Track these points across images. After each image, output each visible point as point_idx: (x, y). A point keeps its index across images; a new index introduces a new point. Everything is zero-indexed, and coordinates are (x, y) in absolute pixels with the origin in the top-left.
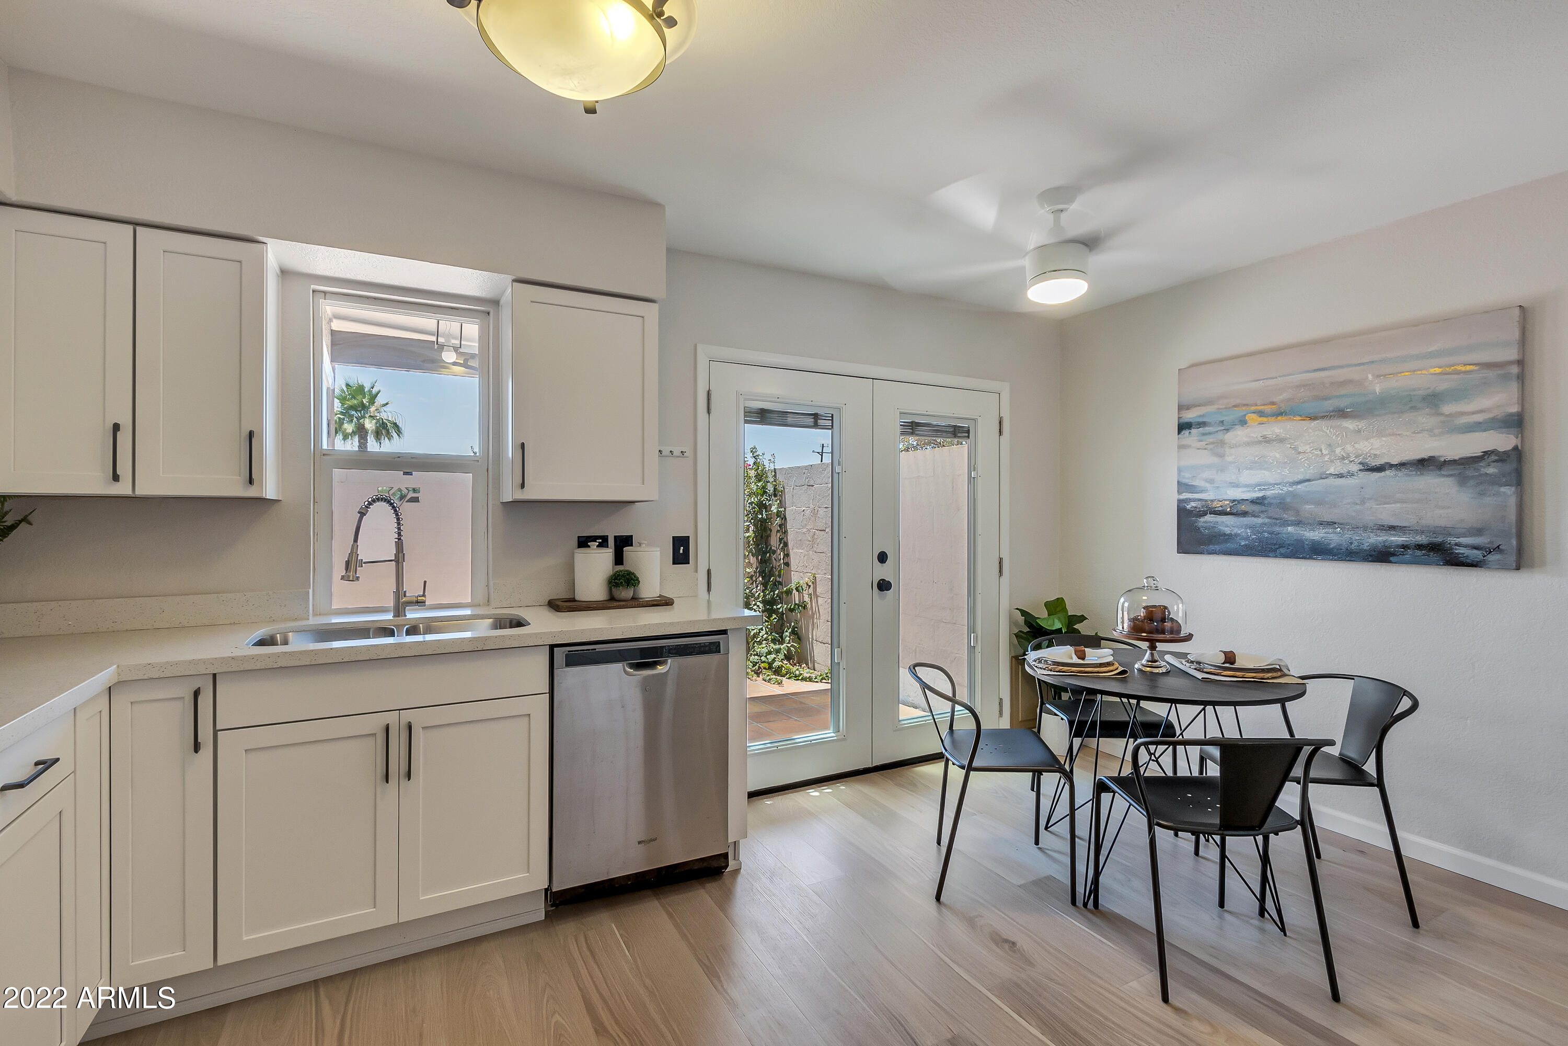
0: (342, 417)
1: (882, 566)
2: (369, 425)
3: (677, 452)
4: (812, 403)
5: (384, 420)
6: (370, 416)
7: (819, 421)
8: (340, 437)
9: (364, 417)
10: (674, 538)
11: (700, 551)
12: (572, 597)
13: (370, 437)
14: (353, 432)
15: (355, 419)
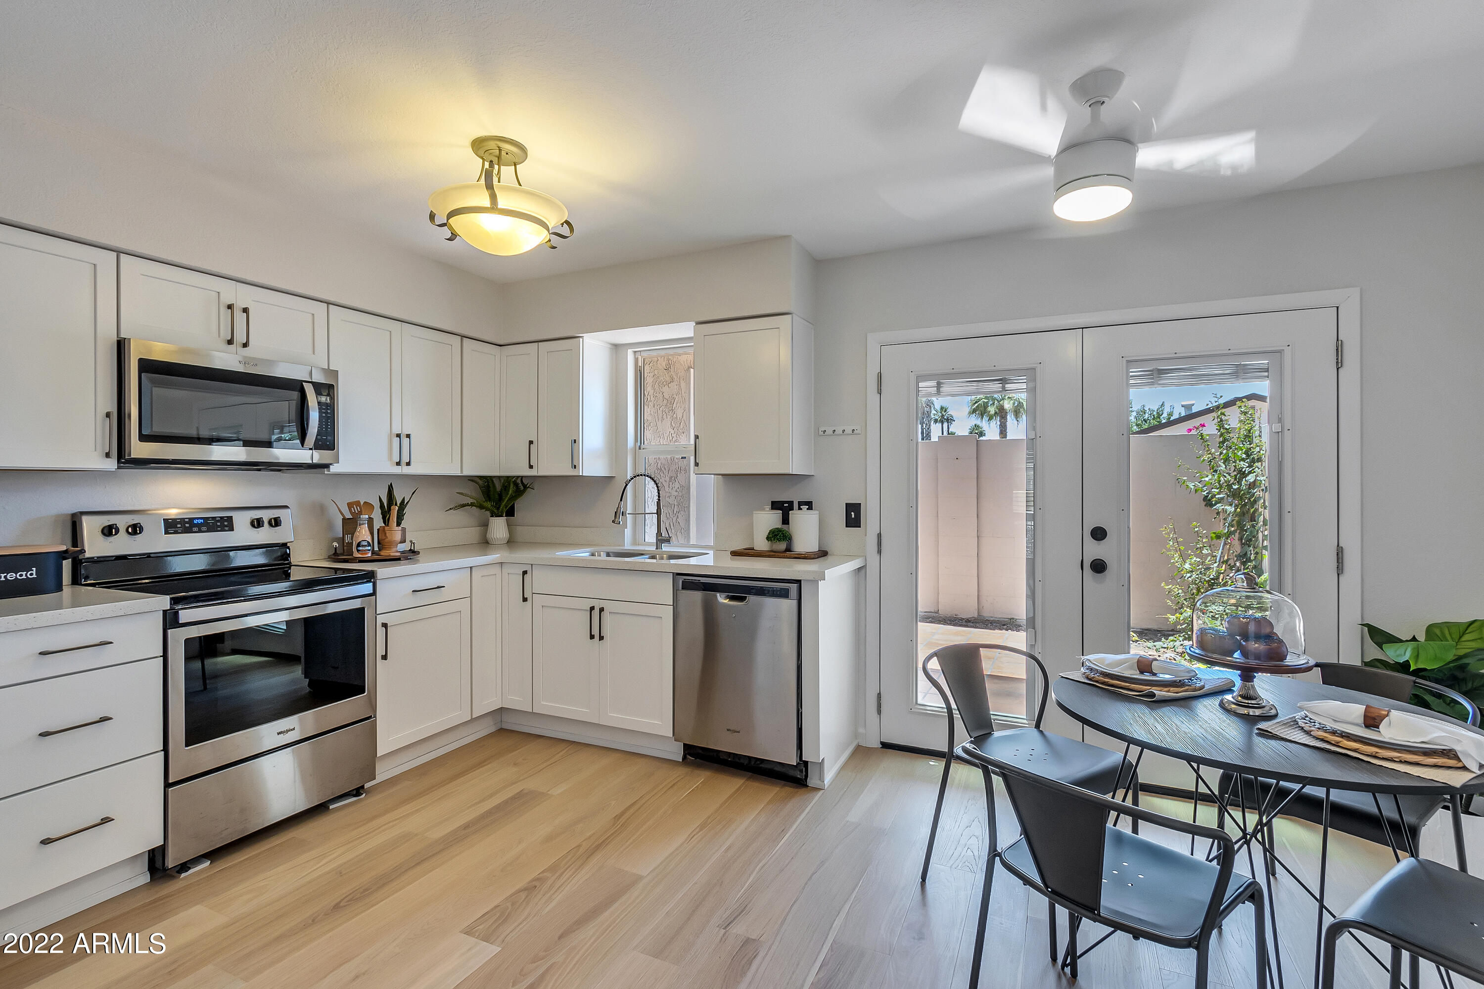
0: (986, 401)
1: (1099, 545)
2: (1008, 405)
3: (848, 430)
4: (995, 368)
5: (1020, 400)
6: (1009, 398)
7: (1007, 386)
8: (986, 418)
9: (1003, 399)
10: (847, 504)
11: (869, 516)
12: (751, 546)
13: (1011, 417)
14: (996, 413)
15: (996, 402)
